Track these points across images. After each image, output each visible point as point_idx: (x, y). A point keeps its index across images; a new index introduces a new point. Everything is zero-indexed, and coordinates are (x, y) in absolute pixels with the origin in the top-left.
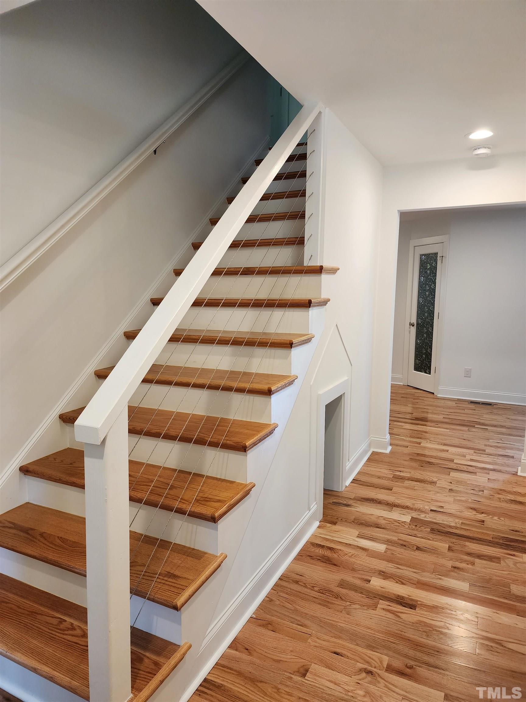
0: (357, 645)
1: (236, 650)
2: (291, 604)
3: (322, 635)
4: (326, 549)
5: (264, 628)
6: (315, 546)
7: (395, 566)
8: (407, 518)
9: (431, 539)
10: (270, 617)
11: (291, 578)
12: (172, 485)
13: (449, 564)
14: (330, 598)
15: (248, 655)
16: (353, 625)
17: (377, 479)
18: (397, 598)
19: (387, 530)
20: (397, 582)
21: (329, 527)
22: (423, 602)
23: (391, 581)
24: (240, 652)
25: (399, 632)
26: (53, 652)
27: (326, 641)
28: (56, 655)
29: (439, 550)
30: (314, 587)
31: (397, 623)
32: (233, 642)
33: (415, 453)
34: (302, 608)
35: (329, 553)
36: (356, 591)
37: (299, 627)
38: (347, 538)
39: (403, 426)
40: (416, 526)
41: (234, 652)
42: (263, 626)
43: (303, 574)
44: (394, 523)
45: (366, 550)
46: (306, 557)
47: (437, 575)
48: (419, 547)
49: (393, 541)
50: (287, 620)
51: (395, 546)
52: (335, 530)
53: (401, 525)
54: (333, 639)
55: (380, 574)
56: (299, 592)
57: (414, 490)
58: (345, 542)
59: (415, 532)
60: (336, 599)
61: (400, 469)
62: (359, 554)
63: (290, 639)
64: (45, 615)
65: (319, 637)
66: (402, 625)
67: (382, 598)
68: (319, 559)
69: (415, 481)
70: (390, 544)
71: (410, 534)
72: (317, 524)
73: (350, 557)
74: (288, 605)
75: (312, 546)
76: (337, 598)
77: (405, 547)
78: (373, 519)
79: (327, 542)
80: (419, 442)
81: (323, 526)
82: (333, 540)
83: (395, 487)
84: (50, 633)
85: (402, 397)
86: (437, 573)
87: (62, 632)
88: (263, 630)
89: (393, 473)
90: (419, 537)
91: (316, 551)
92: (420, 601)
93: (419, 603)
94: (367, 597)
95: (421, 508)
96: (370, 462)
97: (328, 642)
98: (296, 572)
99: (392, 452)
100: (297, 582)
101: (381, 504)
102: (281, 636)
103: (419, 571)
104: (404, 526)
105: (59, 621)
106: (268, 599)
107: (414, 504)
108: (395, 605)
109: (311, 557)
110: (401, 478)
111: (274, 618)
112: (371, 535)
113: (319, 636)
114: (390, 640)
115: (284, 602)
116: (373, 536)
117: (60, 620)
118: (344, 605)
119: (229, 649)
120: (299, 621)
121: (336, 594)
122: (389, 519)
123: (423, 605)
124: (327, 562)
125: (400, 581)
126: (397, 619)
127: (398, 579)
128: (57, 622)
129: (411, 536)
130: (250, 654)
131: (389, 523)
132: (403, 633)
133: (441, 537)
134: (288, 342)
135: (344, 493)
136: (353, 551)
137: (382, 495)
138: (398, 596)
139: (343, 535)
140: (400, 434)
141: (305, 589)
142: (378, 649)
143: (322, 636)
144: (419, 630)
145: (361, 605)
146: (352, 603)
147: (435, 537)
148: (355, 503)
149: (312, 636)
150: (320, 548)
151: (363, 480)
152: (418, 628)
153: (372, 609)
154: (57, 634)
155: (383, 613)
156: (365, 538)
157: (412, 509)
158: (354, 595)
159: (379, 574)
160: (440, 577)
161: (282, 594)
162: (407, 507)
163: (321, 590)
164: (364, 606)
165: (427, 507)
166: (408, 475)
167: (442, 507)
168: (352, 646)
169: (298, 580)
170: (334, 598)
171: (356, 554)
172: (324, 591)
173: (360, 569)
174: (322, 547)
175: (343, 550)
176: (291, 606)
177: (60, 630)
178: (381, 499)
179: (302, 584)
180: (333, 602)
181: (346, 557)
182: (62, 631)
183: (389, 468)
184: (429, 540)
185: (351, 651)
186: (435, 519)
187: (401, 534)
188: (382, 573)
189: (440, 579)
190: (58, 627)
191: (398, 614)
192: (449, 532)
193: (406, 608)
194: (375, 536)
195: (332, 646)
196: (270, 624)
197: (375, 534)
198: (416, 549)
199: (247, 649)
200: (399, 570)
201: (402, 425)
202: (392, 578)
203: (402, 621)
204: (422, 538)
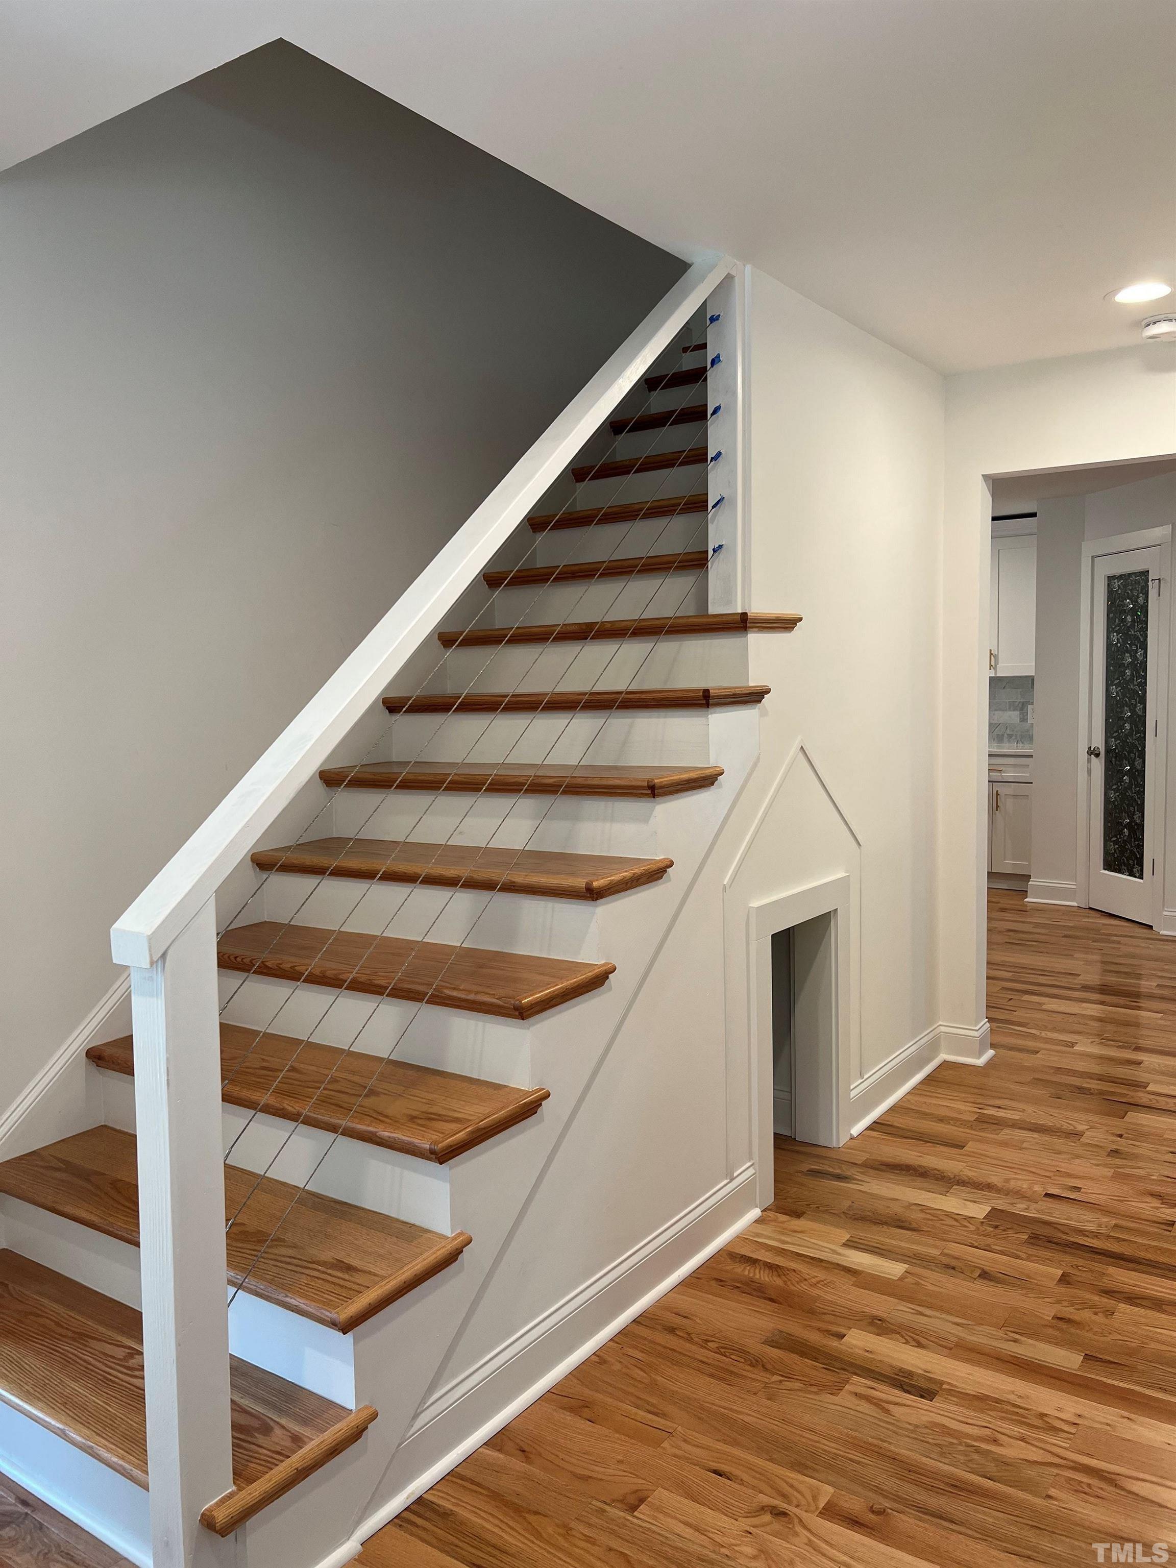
0: (771, 1460)
1: (498, 1450)
2: (645, 1372)
3: (697, 1435)
4: (761, 1268)
5: (572, 1414)
6: (738, 1260)
7: (913, 1309)
8: (979, 1211)
9: (1024, 1256)
10: (591, 1393)
11: (660, 1322)
12: (372, 1090)
13: (1048, 1312)
14: (741, 1365)
15: (522, 1462)
16: (774, 1422)
17: (937, 1122)
18: (896, 1374)
19: (922, 1233)
20: (907, 1343)
21: (783, 1222)
22: (955, 1386)
23: (897, 1340)
24: (507, 1453)
25: (876, 1442)
26: (104, 1405)
27: (704, 1448)
28: (107, 1410)
29: (1035, 1281)
30: (709, 1341)
31: (878, 1425)
32: (498, 1435)
33: (1053, 1068)
34: (667, 1381)
35: (766, 1275)
36: (803, 1354)
37: (650, 1416)
38: (817, 1247)
39: (1044, 1004)
40: (996, 1227)
41: (496, 1454)
42: (573, 1410)
43: (692, 1315)
44: (943, 1220)
45: (855, 1273)
46: (707, 1281)
47: (1011, 1332)
48: (987, 1273)
49: (927, 1257)
50: (628, 1402)
51: (929, 1267)
52: (797, 1228)
53: (961, 1224)
54: (720, 1446)
55: (872, 1324)
56: (671, 1349)
57: (1020, 1149)
58: (809, 1254)
59: (990, 1241)
60: (751, 1369)
61: (998, 1102)
62: (835, 1280)
63: (623, 1437)
64: (105, 1342)
65: (688, 1440)
66: (888, 1429)
67: (858, 1372)
68: (738, 1287)
69: (1030, 1130)
70: (919, 1262)
71: (976, 1244)
72: (755, 1213)
73: (815, 1285)
74: (638, 1373)
75: (731, 1259)
76: (754, 1366)
77: (952, 1271)
78: (896, 1208)
79: (767, 1253)
80: (1070, 1042)
81: (770, 1219)
82: (783, 1249)
83: (973, 1140)
84: (106, 1372)
85: (1066, 936)
86: (1008, 1329)
87: (129, 1372)
88: (569, 1418)
89: (980, 1111)
90: (994, 1251)
91: (736, 1270)
92: (949, 1384)
93: (945, 1386)
94: (824, 1368)
95: (1023, 1190)
96: (929, 1085)
97: (707, 1449)
98: (675, 1310)
99: (990, 1063)
100: (672, 1330)
101: (926, 1178)
102: (606, 1431)
103: (970, 1322)
104: (965, 1226)
105: (128, 1353)
106: (596, 1359)
107: (1007, 1181)
108: (886, 1388)
109: (721, 1281)
110: (996, 1122)
111: (599, 1396)
112: (877, 1243)
113: (690, 1437)
114: (850, 1456)
115: (630, 1366)
116: (882, 1244)
117: (129, 1351)
118: (766, 1380)
119: (485, 1448)
120: (653, 1405)
121: (754, 1358)
122: (935, 1212)
123: (952, 1392)
124: (755, 1293)
125: (914, 1340)
126: (882, 1416)
127: (912, 1335)
128: (124, 1354)
129: (976, 1247)
130: (528, 1460)
131: (932, 1220)
132: (885, 1444)
133: (1048, 1254)
134: (645, 784)
135: (843, 1152)
136: (821, 1275)
137: (932, 1159)
138: (901, 1370)
139: (811, 1240)
140: (1028, 1023)
141: (688, 1344)
142: (814, 1470)
143: (697, 1438)
144: (926, 1442)
145: (805, 1383)
146: (786, 1377)
147: (1034, 1252)
148: (862, 1173)
149: (673, 1436)
150: (747, 1265)
151: (898, 1125)
152: (924, 1437)
153: (830, 1392)
154: (120, 1375)
155: (852, 1402)
156: (862, 1249)
157: (998, 1190)
158: (796, 1362)
159: (869, 1323)
160: (1017, 1337)
161: (631, 1352)
162: (989, 1187)
163: (722, 1348)
164: (811, 1385)
165: (1037, 1188)
166: (1016, 1116)
167: (1078, 1189)
168: (760, 1462)
169: (675, 1326)
170: (750, 1365)
171: (828, 1281)
172: (727, 1350)
173: (829, 1312)
174: (753, 1262)
175: (800, 1271)
176: (645, 1375)
177: (128, 1368)
178: (930, 1166)
179: (681, 1334)
180: (745, 1373)
181: (804, 1286)
182: (130, 1370)
183: (972, 1100)
184: (1019, 1257)
185: (753, 1470)
186: (1050, 1214)
187: (953, 1244)
188: (880, 1322)
189: (1015, 1341)
190: (126, 1364)
191: (886, 1405)
192: (1075, 1243)
193: (913, 1397)
194: (888, 1245)
195: (713, 1459)
196: (587, 1407)
197: (888, 1241)
198: (979, 1276)
199: (524, 1451)
200: (921, 1317)
201: (1040, 1001)
202: (899, 1333)
203: (892, 1421)
204: (1002, 1253)
